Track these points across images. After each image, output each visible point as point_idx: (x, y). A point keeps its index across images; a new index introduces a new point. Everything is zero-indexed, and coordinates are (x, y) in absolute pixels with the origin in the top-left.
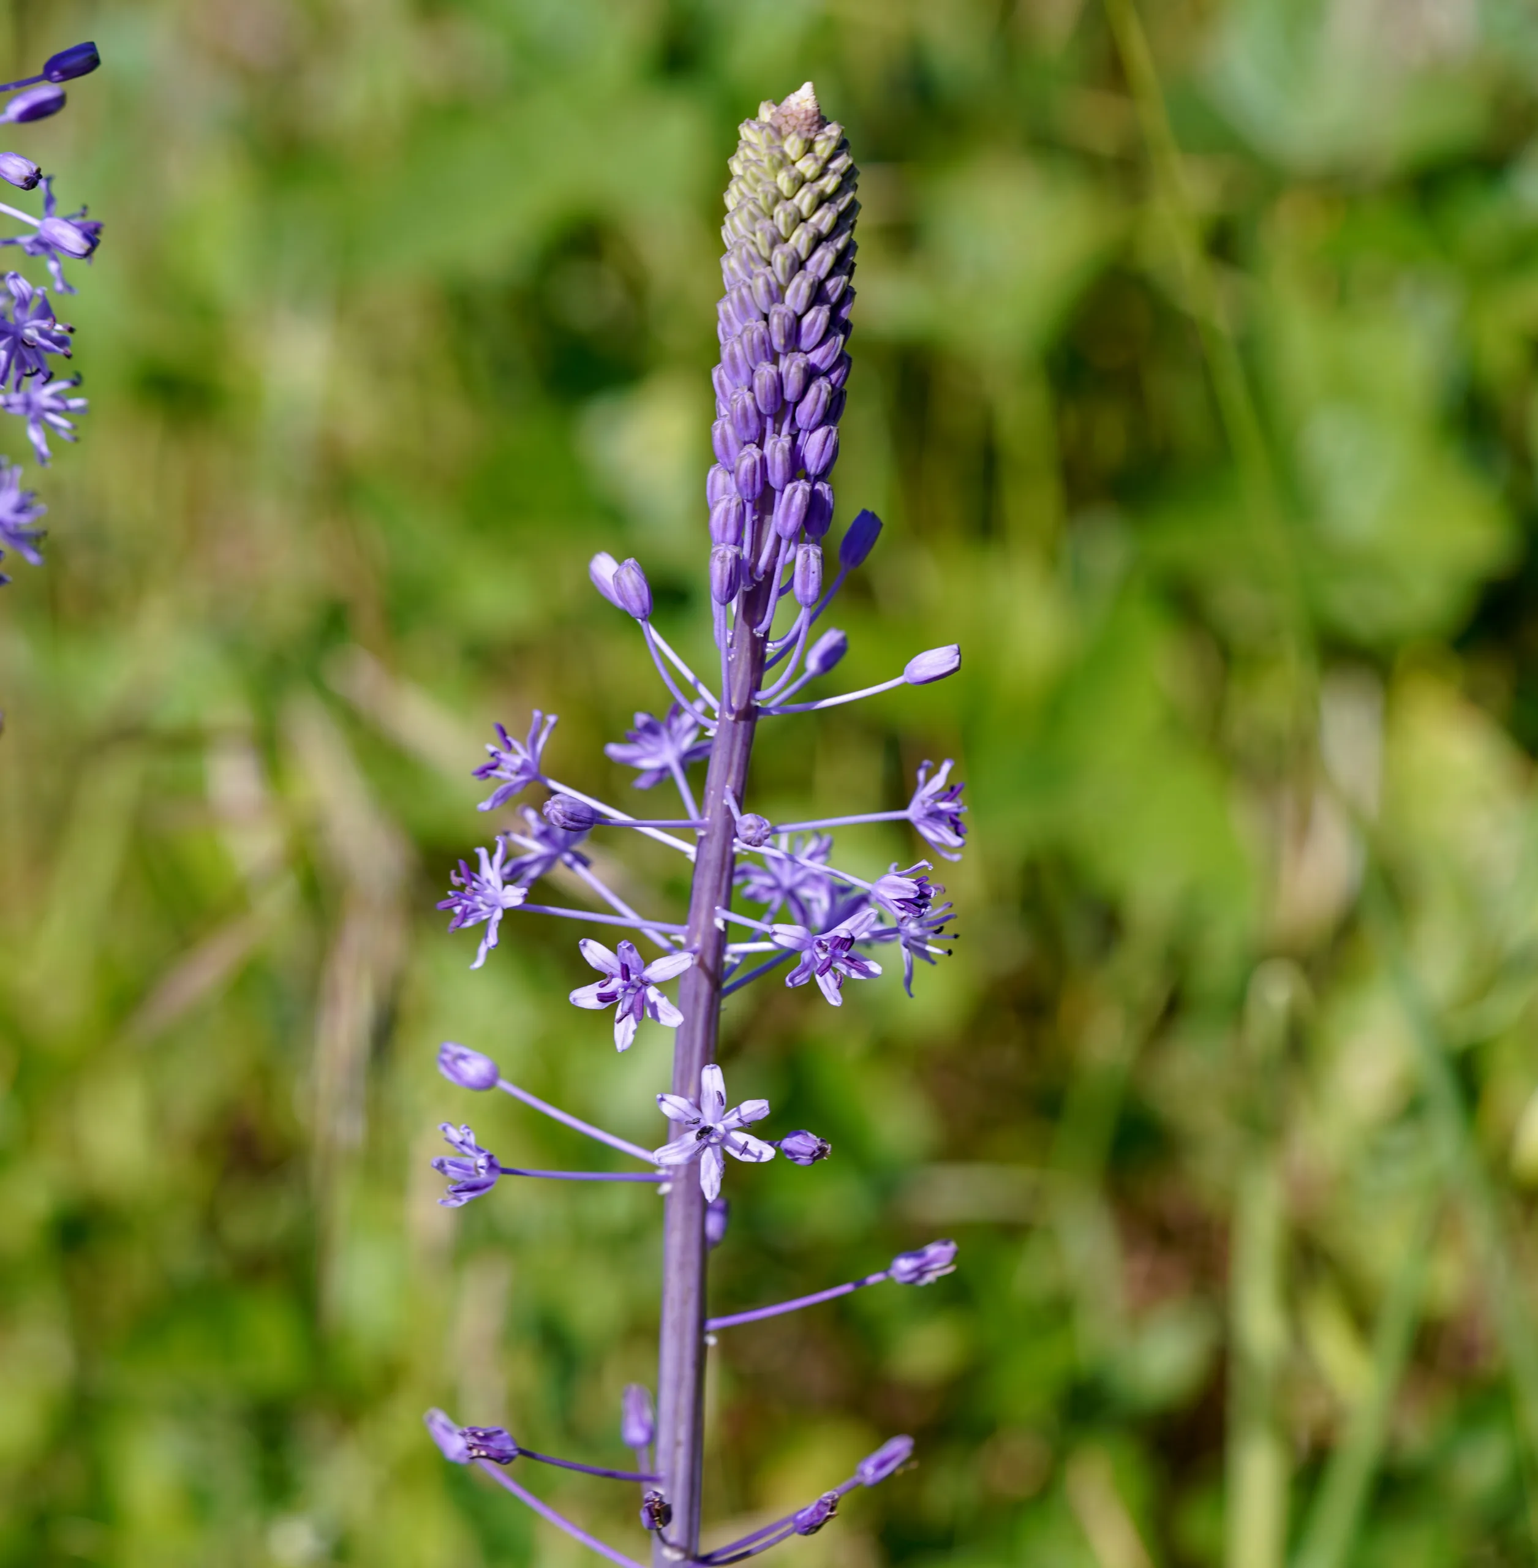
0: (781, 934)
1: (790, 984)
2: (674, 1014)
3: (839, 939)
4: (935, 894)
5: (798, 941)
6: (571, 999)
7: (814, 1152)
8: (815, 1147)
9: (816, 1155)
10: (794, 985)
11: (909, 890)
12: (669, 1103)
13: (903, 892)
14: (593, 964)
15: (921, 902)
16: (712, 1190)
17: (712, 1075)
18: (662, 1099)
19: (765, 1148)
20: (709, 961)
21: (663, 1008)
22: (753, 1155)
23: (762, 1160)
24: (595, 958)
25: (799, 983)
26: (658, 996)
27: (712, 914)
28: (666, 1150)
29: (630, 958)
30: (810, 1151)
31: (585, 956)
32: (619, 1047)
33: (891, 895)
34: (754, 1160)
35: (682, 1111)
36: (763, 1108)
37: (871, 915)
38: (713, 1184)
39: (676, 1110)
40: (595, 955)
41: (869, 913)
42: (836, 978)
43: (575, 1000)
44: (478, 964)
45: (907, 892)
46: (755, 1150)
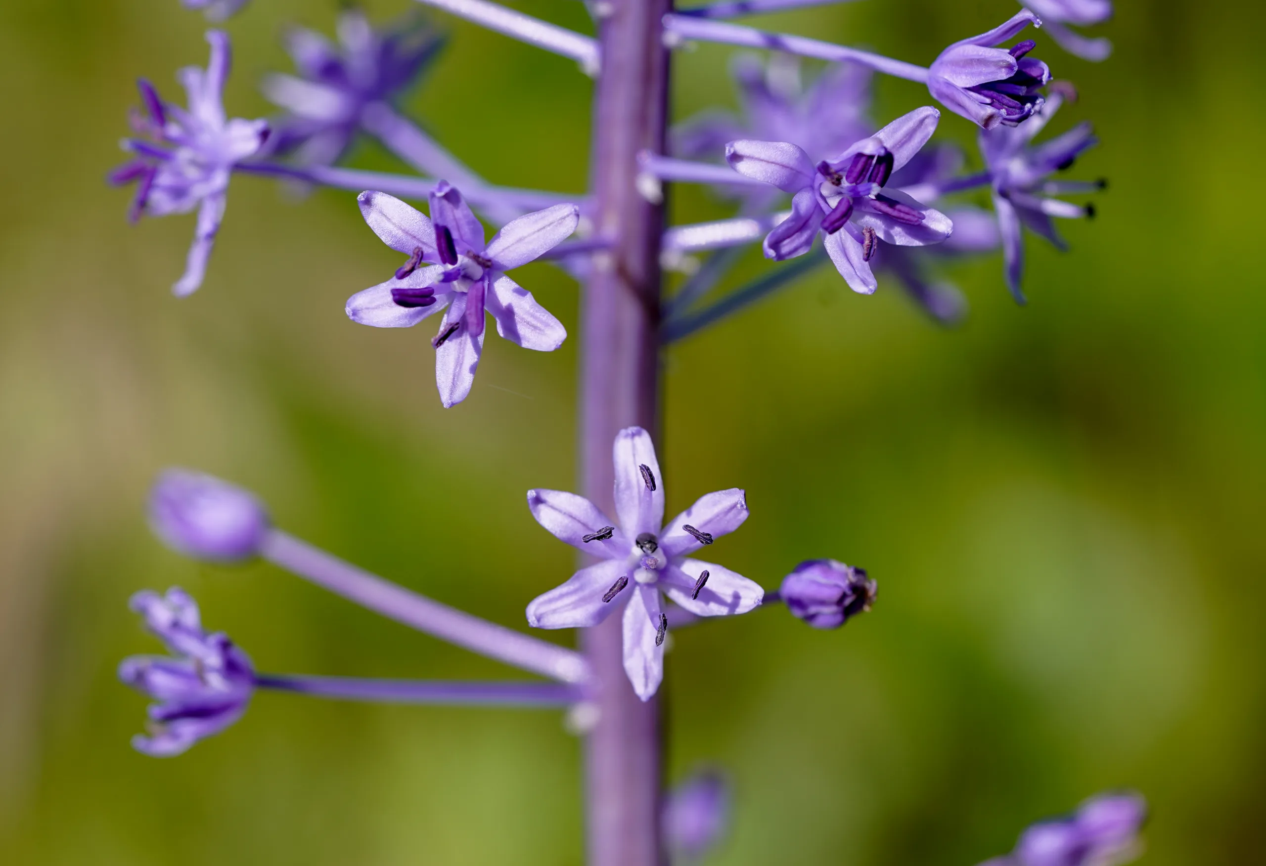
0: (751, 158)
1: (772, 253)
2: (547, 325)
3: (863, 159)
4: (1050, 76)
5: (784, 172)
6: (348, 310)
7: (844, 596)
8: (844, 584)
9: (848, 602)
10: (780, 257)
11: (997, 64)
12: (553, 507)
13: (984, 69)
14: (386, 239)
15: (1023, 91)
16: (646, 677)
17: (634, 447)
18: (538, 500)
19: (746, 587)
20: (635, 263)
21: (526, 317)
22: (720, 601)
23: (740, 610)
24: (390, 226)
25: (791, 253)
26: (515, 294)
27: (633, 170)
28: (550, 601)
29: (455, 219)
30: (835, 594)
31: (371, 225)
32: (445, 398)
33: (963, 81)
34: (723, 611)
35: (579, 521)
36: (734, 506)
37: (927, 121)
38: (648, 665)
39: (566, 521)
40: (389, 220)
41: (922, 116)
42: (862, 242)
43: (355, 313)
44: (190, 282)
45: (992, 69)
46: (726, 593)
